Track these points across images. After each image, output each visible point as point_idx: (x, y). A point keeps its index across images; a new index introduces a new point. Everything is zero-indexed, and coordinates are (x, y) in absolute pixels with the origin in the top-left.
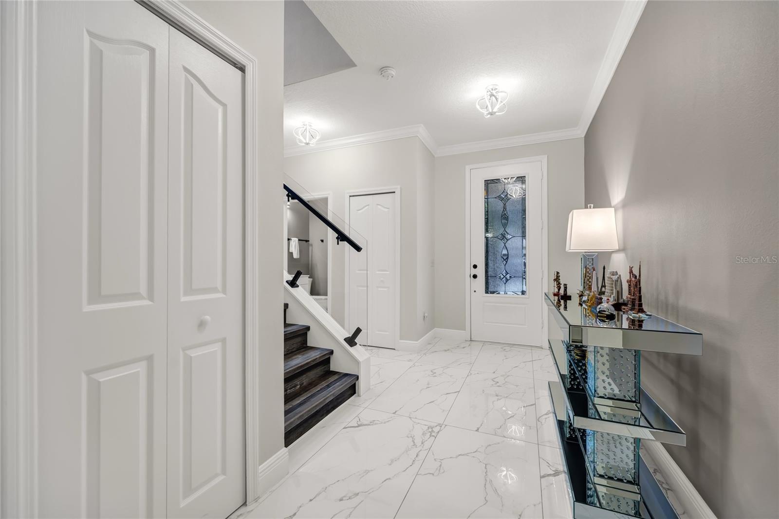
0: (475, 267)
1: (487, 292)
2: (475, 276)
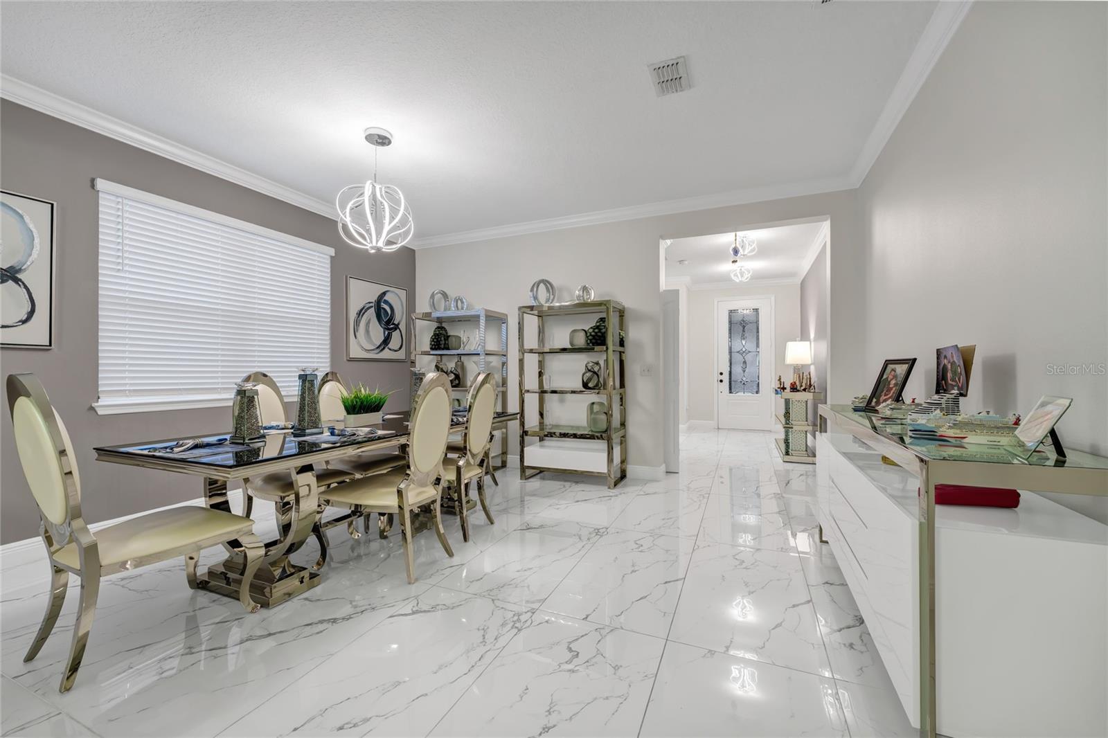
1: (729, 392)
2: (721, 381)
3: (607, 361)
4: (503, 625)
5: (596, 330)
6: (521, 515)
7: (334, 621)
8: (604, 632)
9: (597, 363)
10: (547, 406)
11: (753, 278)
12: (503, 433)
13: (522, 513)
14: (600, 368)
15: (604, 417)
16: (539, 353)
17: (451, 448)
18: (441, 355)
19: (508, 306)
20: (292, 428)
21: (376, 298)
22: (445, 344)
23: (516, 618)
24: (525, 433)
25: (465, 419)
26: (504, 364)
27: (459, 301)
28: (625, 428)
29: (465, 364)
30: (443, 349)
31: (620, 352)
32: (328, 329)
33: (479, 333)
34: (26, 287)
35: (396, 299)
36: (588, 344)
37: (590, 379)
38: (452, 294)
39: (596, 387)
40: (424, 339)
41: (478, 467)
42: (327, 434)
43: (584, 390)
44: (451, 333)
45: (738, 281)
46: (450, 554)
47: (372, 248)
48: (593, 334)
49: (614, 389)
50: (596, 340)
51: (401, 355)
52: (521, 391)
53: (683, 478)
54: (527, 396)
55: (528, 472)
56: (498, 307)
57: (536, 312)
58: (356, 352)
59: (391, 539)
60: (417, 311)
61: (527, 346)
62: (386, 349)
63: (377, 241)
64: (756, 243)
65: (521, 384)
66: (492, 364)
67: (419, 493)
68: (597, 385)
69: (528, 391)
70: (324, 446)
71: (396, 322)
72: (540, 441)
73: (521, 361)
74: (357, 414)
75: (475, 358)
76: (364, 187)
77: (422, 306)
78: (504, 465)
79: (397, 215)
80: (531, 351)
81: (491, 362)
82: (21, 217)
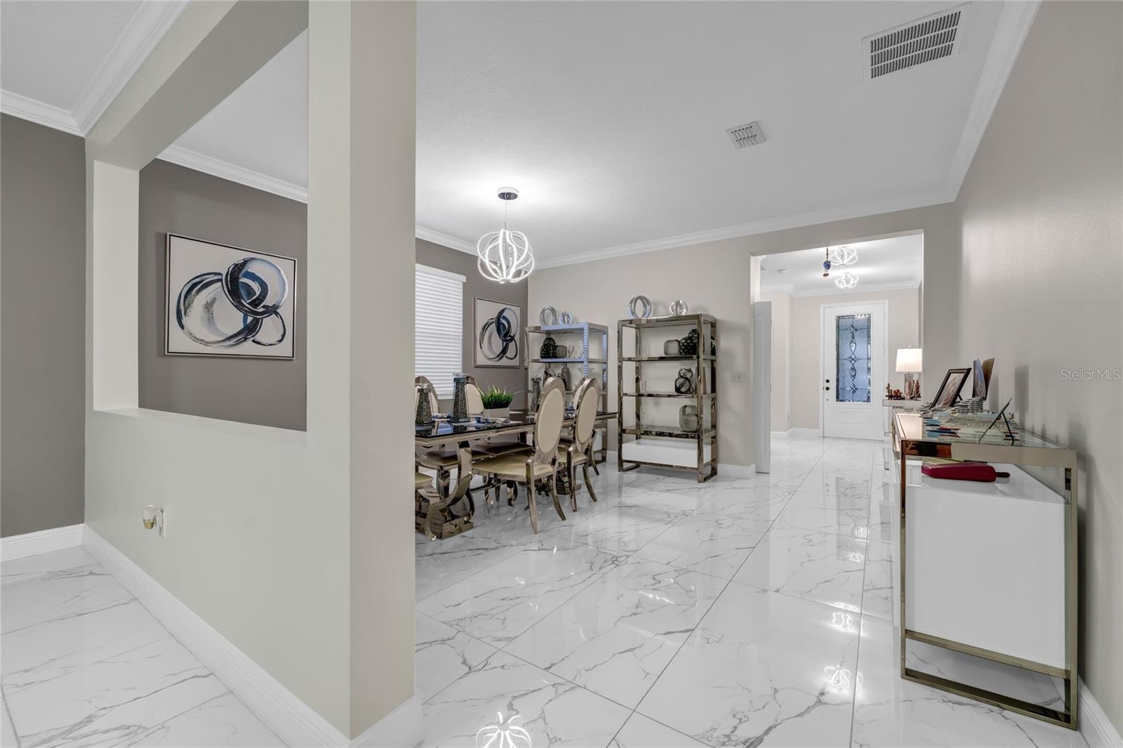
0: (828, 381)
1: (837, 401)
2: (828, 389)
3: (698, 368)
4: (605, 562)
5: (688, 341)
6: (619, 497)
7: (486, 549)
8: (681, 572)
9: (690, 371)
10: (643, 408)
11: (859, 283)
12: (603, 432)
13: (620, 496)
14: (692, 374)
15: (695, 418)
16: (636, 361)
17: (562, 441)
18: (549, 363)
19: (609, 320)
20: (448, 417)
21: (496, 315)
22: (553, 353)
23: (614, 559)
24: (623, 431)
25: (574, 416)
26: (604, 370)
27: (566, 317)
28: (716, 429)
29: (570, 370)
30: (551, 357)
31: (712, 360)
32: (461, 342)
33: (583, 343)
34: (281, 318)
35: (512, 315)
36: (681, 353)
37: (682, 385)
38: (560, 310)
39: (688, 391)
40: (535, 349)
41: (583, 454)
42: (474, 422)
43: (677, 394)
44: (558, 343)
45: (843, 287)
46: (563, 518)
47: (502, 280)
48: (685, 344)
49: (705, 393)
50: (689, 350)
51: (516, 362)
52: (620, 394)
53: (773, 479)
54: (625, 398)
55: (626, 465)
56: (599, 321)
57: (634, 325)
58: (481, 360)
59: (516, 506)
60: (529, 325)
61: (625, 355)
62: (504, 357)
63: (507, 275)
64: (856, 252)
65: (620, 388)
66: (594, 371)
67: (542, 470)
68: (689, 390)
69: (626, 395)
70: (471, 429)
71: (512, 335)
72: (637, 439)
73: (620, 368)
74: (493, 408)
75: (580, 365)
76: (499, 234)
77: (534, 320)
78: (604, 459)
79: (522, 255)
80: (630, 359)
81: (593, 369)
82: (279, 271)
